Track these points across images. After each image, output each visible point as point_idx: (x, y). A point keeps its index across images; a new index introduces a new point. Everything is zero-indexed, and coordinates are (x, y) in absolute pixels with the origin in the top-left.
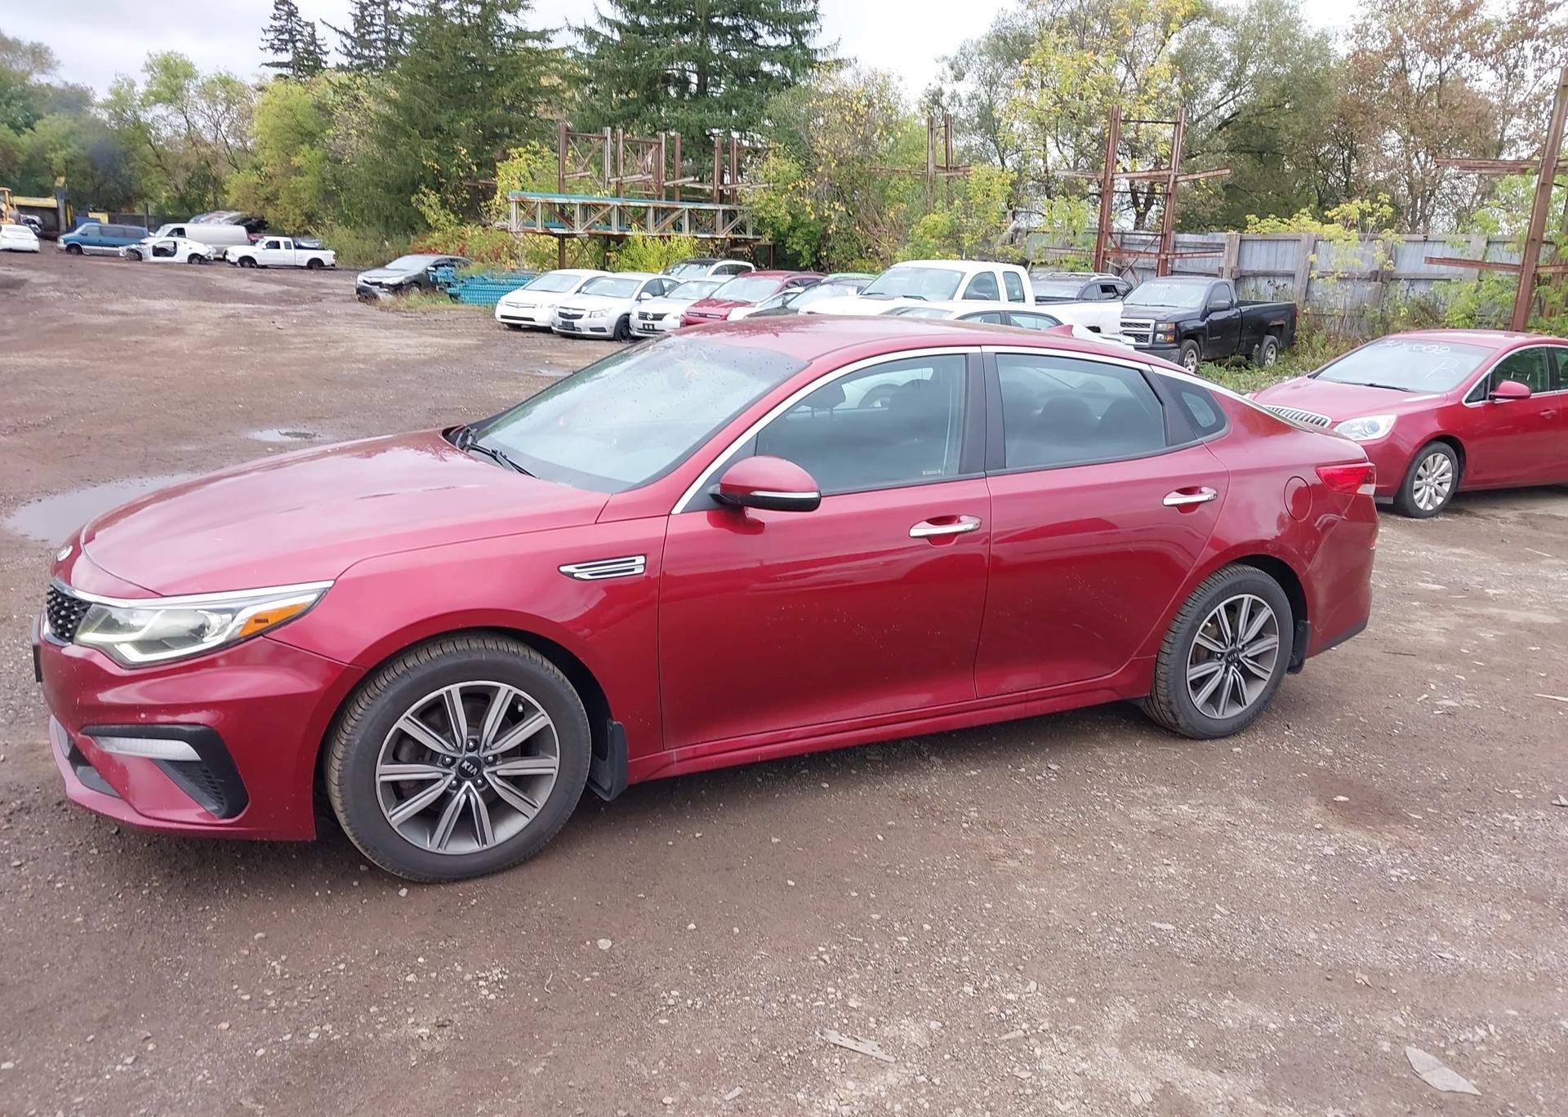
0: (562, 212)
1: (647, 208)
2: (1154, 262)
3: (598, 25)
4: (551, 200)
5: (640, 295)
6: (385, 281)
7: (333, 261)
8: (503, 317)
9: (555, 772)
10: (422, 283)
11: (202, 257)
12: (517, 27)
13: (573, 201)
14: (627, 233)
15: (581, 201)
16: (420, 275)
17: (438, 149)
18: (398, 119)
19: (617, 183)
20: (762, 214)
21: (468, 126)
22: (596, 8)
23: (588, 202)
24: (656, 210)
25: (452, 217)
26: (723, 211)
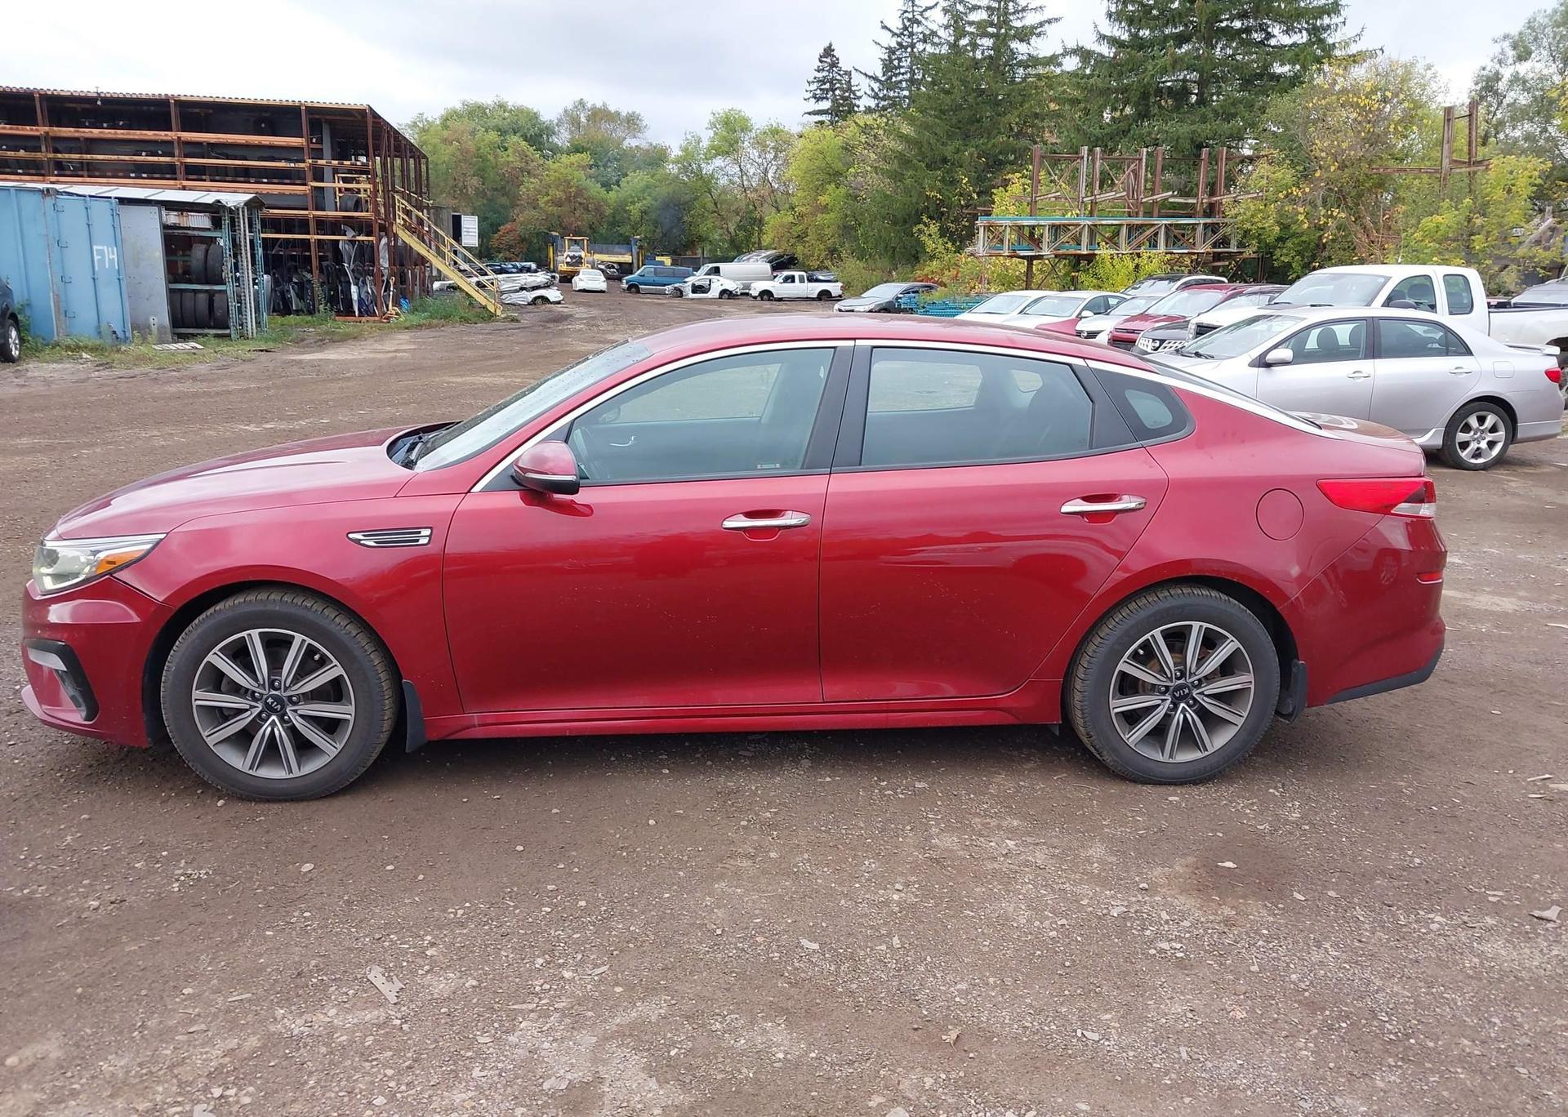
0: (1032, 234)
1: (1120, 226)
3: (1096, 43)
4: (1020, 223)
5: (1080, 314)
7: (840, 292)
9: (351, 718)
10: (890, 309)
11: (731, 292)
12: (1029, 54)
13: (1042, 223)
14: (1096, 252)
15: (1050, 222)
16: (890, 302)
17: (943, 180)
18: (911, 154)
19: (1092, 201)
20: (1247, 226)
21: (971, 155)
22: (1096, 26)
23: (1058, 222)
24: (1131, 228)
25: (949, 245)
26: (1205, 224)
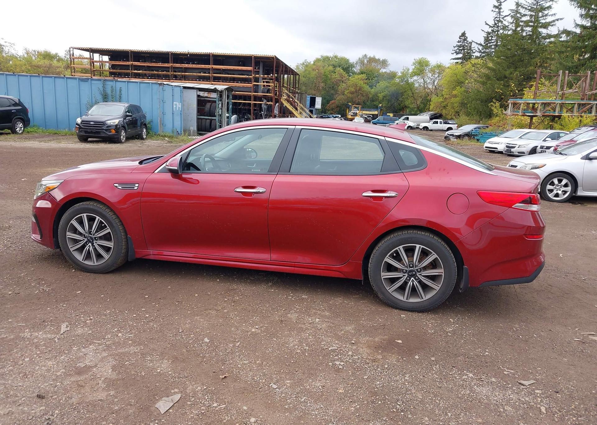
0: (533, 107)
1: (575, 104)
3: (574, 28)
4: (528, 102)
5: (545, 139)
6: (455, 134)
8: (486, 147)
9: (112, 247)
10: (468, 135)
11: (412, 127)
12: (547, 34)
13: (538, 102)
14: (562, 114)
15: (542, 102)
16: (469, 132)
17: (504, 85)
18: (490, 74)
19: (563, 93)
21: (517, 75)
22: (575, 21)
23: (545, 102)
24: (579, 105)
25: (503, 111)
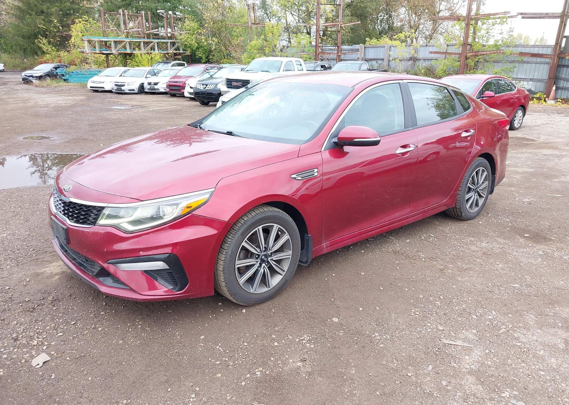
0: (106, 44)
1: (140, 42)
2: (335, 56)
4: (101, 40)
5: (146, 76)
6: (34, 75)
7: (4, 68)
8: (91, 87)
9: (290, 257)
10: (50, 75)
13: (110, 40)
14: (133, 52)
15: (114, 40)
16: (49, 72)
17: (44, 20)
18: (24, 8)
19: (127, 32)
20: (186, 43)
21: (56, 10)
23: (116, 40)
24: (144, 42)
25: (54, 48)
26: (170, 42)
